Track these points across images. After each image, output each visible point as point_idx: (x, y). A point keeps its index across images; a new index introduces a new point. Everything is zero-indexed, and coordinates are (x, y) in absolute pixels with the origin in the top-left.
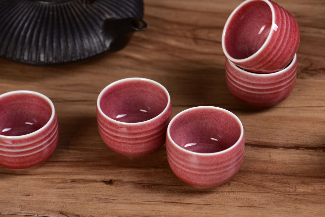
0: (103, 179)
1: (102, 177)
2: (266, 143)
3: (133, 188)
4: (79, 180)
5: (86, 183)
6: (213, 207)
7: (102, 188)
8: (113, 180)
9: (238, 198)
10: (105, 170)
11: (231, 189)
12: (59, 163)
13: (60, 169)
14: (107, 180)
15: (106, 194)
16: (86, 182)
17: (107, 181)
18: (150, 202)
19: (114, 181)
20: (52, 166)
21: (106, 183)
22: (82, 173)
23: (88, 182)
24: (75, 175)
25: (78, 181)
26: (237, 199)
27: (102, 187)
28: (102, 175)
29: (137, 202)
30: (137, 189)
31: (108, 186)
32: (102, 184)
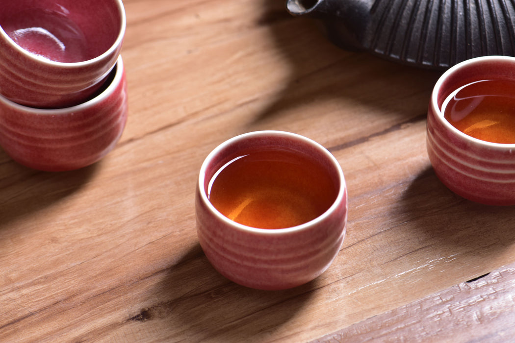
0: (128, 315)
1: (123, 312)
2: (342, 139)
3: (194, 307)
4: (87, 335)
5: (105, 335)
6: (352, 280)
7: (140, 330)
8: (147, 310)
10: (117, 297)
11: (355, 238)
12: (22, 322)
13: (34, 333)
14: (136, 315)
15: (157, 339)
16: (101, 333)
17: (138, 316)
18: (243, 319)
19: (149, 309)
20: (15, 332)
21: (139, 320)
22: (81, 320)
23: (104, 332)
24: (71, 330)
25: (85, 338)
26: (377, 249)
27: (138, 330)
28: (118, 309)
29: (221, 328)
30: (201, 306)
31: (146, 323)
32: (133, 324)
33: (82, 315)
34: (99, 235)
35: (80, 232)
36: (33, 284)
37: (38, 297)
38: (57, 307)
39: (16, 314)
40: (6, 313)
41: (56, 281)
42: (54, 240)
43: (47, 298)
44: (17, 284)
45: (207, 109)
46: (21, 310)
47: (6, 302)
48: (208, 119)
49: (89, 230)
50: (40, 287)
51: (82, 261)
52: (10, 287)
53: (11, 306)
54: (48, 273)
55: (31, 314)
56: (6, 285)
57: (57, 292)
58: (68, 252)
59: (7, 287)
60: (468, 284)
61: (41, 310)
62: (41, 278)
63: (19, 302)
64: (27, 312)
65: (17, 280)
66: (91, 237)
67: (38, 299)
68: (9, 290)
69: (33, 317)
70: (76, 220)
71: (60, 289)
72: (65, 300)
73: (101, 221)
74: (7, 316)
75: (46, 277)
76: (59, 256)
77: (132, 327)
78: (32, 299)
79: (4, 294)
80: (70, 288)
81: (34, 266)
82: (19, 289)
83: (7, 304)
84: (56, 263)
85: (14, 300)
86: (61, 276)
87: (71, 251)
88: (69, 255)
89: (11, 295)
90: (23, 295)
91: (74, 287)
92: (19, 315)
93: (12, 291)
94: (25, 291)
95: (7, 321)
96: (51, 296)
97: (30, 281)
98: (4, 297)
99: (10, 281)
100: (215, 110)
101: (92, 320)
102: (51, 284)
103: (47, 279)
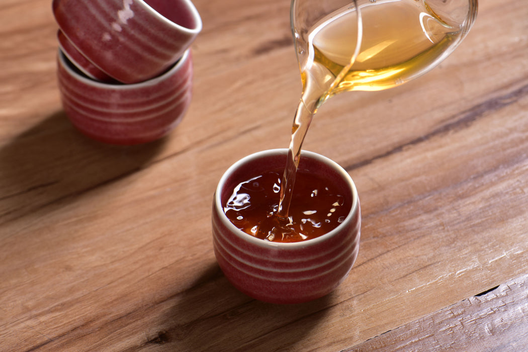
0: (146, 338)
1: (140, 336)
3: (211, 328)
6: (364, 297)
8: (164, 332)
9: (388, 265)
10: (134, 322)
11: (365, 257)
12: (41, 348)
14: (154, 337)
17: (156, 339)
18: (260, 338)
19: (166, 332)
21: (157, 342)
22: (100, 345)
26: (387, 267)
28: (136, 333)
30: (218, 327)
31: (164, 345)
32: (152, 347)
33: (101, 339)
34: (112, 262)
35: (94, 259)
36: (50, 311)
37: (55, 324)
38: (76, 333)
39: (35, 341)
40: (26, 341)
41: (72, 308)
42: (68, 268)
43: (65, 324)
44: (34, 312)
45: (210, 137)
46: (40, 337)
47: (25, 330)
48: (213, 146)
49: (102, 258)
50: (57, 314)
51: (97, 288)
52: (28, 315)
53: (29, 333)
54: (64, 300)
55: (51, 341)
56: (23, 313)
57: (74, 318)
58: (82, 280)
59: (23, 316)
60: (478, 297)
61: (60, 336)
62: (58, 305)
63: (38, 329)
64: (46, 339)
65: (34, 308)
66: (104, 265)
67: (56, 326)
68: (27, 318)
69: (53, 343)
70: (89, 249)
71: (78, 315)
72: (83, 326)
73: (113, 248)
74: (26, 343)
75: (63, 304)
76: (74, 283)
77: (151, 350)
78: (51, 326)
79: (22, 322)
80: (87, 315)
81: (50, 294)
82: (37, 316)
83: (26, 332)
84: (71, 291)
85: (32, 327)
86: (77, 302)
87: (86, 278)
88: (83, 282)
89: (29, 323)
90: (41, 323)
91: (91, 313)
92: (39, 342)
93: (30, 318)
94: (42, 319)
95: (27, 348)
96: (69, 322)
97: (47, 309)
98: (22, 325)
99: (27, 310)
100: (219, 138)
101: (111, 344)
102: (68, 310)
103: (64, 306)
